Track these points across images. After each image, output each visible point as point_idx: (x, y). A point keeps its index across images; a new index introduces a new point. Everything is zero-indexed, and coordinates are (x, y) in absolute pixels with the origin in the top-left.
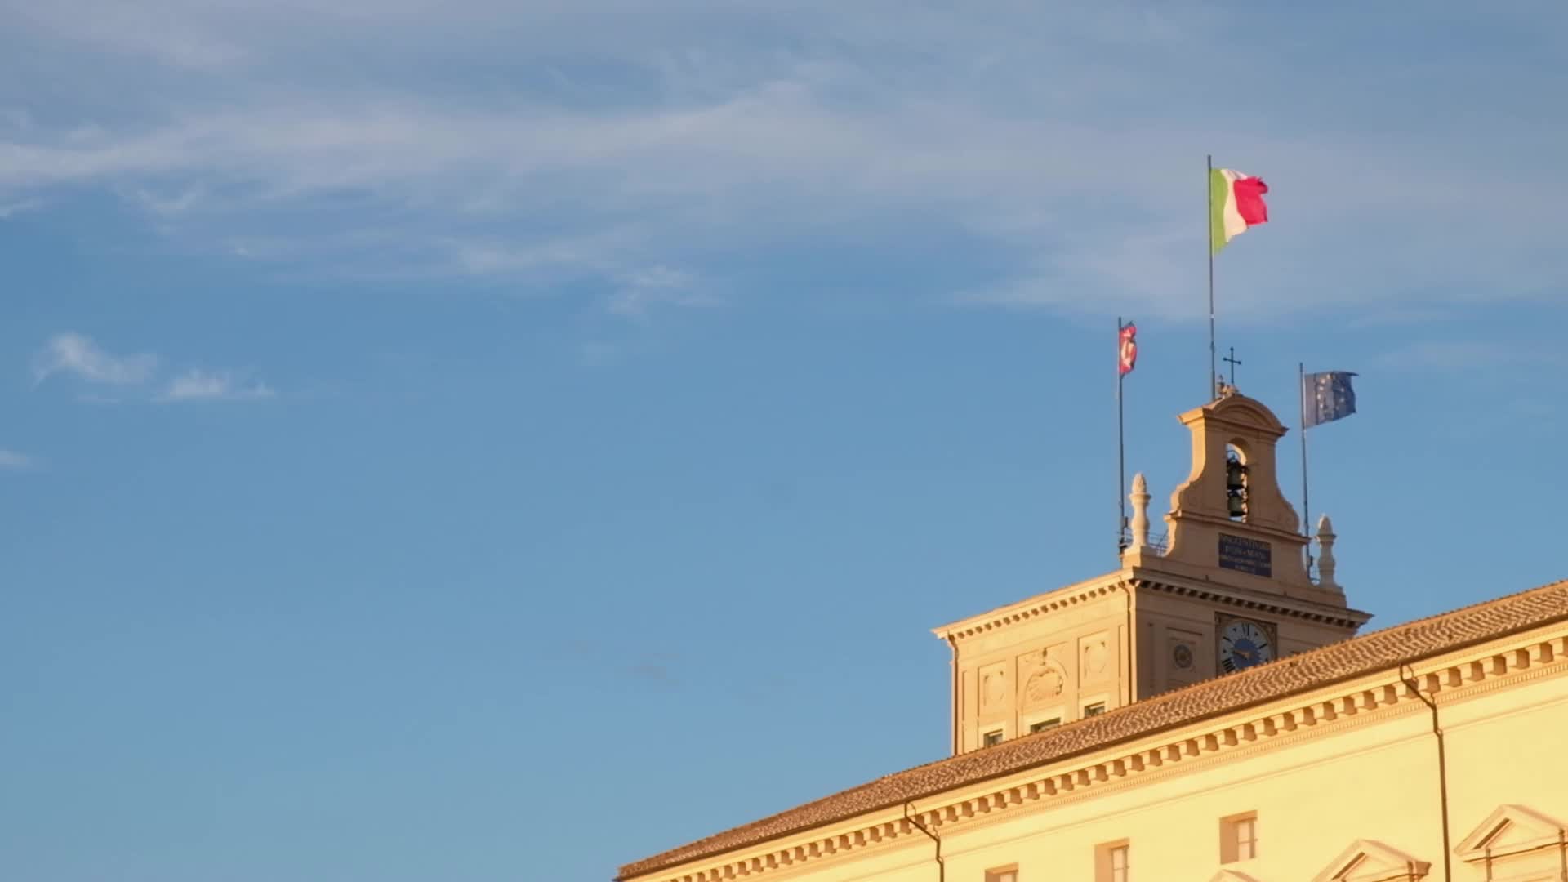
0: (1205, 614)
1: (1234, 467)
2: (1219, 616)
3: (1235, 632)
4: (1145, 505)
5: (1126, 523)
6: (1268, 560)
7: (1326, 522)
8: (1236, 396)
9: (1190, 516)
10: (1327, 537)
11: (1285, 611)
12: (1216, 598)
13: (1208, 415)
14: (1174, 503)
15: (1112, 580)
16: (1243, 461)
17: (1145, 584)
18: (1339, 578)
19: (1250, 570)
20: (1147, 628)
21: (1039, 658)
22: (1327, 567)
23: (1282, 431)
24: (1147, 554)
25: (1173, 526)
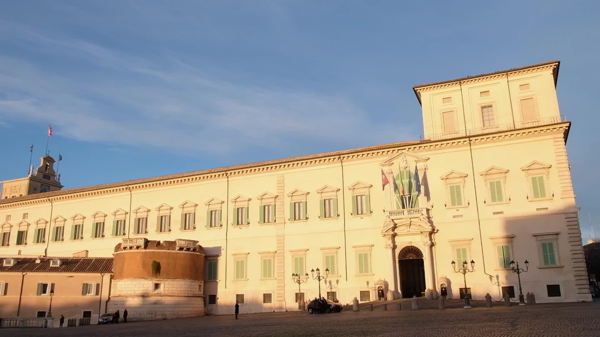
0: (40, 184)
1: (47, 165)
2: (42, 185)
3: (44, 187)
4: (33, 169)
5: (30, 171)
6: (50, 178)
7: (60, 174)
8: (49, 156)
9: (39, 171)
10: (59, 176)
11: (51, 185)
12: (42, 182)
13: (44, 158)
14: (37, 169)
15: (26, 178)
16: (48, 165)
17: (31, 179)
18: (60, 181)
19: (47, 179)
20: (30, 186)
21: (14, 187)
22: (59, 180)
23: (55, 162)
24: (32, 175)
25: (37, 172)
